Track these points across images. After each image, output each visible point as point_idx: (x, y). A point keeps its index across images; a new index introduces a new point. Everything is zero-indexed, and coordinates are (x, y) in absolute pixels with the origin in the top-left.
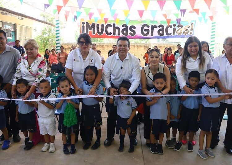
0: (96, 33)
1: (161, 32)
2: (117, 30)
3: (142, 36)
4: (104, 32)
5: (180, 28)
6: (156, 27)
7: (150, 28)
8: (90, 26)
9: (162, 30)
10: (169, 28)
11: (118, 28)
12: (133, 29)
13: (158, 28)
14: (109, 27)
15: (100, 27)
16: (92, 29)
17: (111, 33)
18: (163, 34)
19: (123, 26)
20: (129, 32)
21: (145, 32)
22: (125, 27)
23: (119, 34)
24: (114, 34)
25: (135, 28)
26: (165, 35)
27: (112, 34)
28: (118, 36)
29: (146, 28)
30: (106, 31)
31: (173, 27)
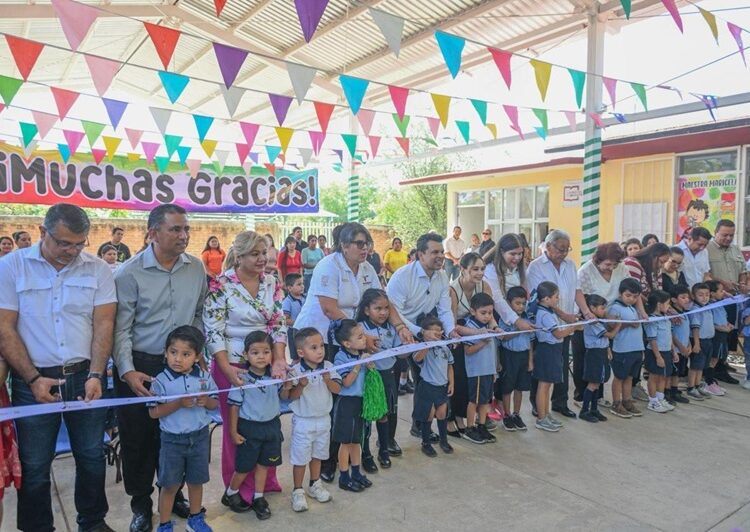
0: (50, 190)
1: (240, 195)
2: (118, 186)
3: (193, 203)
4: (78, 187)
5: (285, 185)
6: (227, 181)
7: (211, 185)
8: (28, 166)
9: (243, 189)
10: (259, 186)
11: (122, 179)
12: (165, 183)
13: (233, 186)
14: (92, 176)
15: (63, 173)
16: (35, 178)
17: (99, 194)
18: (245, 201)
19: (138, 174)
20: (155, 191)
21: (200, 195)
22: (142, 179)
23: (126, 197)
24: (111, 195)
25: (171, 182)
26: (251, 203)
27: (104, 197)
28: (122, 201)
29: (201, 183)
30: (85, 187)
31: (269, 184)
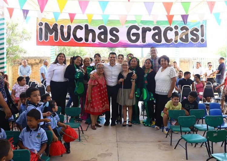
0: (60, 39)
1: (157, 37)
2: (91, 35)
4: (72, 37)
5: (185, 31)
6: (149, 30)
7: (140, 32)
8: (51, 28)
9: (159, 34)
10: (169, 32)
11: (93, 31)
12: (114, 32)
13: (153, 32)
14: (79, 30)
15: (65, 30)
16: (54, 33)
17: (81, 39)
18: (160, 41)
19: (100, 28)
20: (109, 36)
21: (134, 38)
22: (102, 30)
23: (94, 40)
24: (87, 40)
25: (117, 31)
26: (163, 41)
27: (84, 41)
28: (92, 43)
29: (134, 31)
30: (75, 36)
31: (174, 30)
